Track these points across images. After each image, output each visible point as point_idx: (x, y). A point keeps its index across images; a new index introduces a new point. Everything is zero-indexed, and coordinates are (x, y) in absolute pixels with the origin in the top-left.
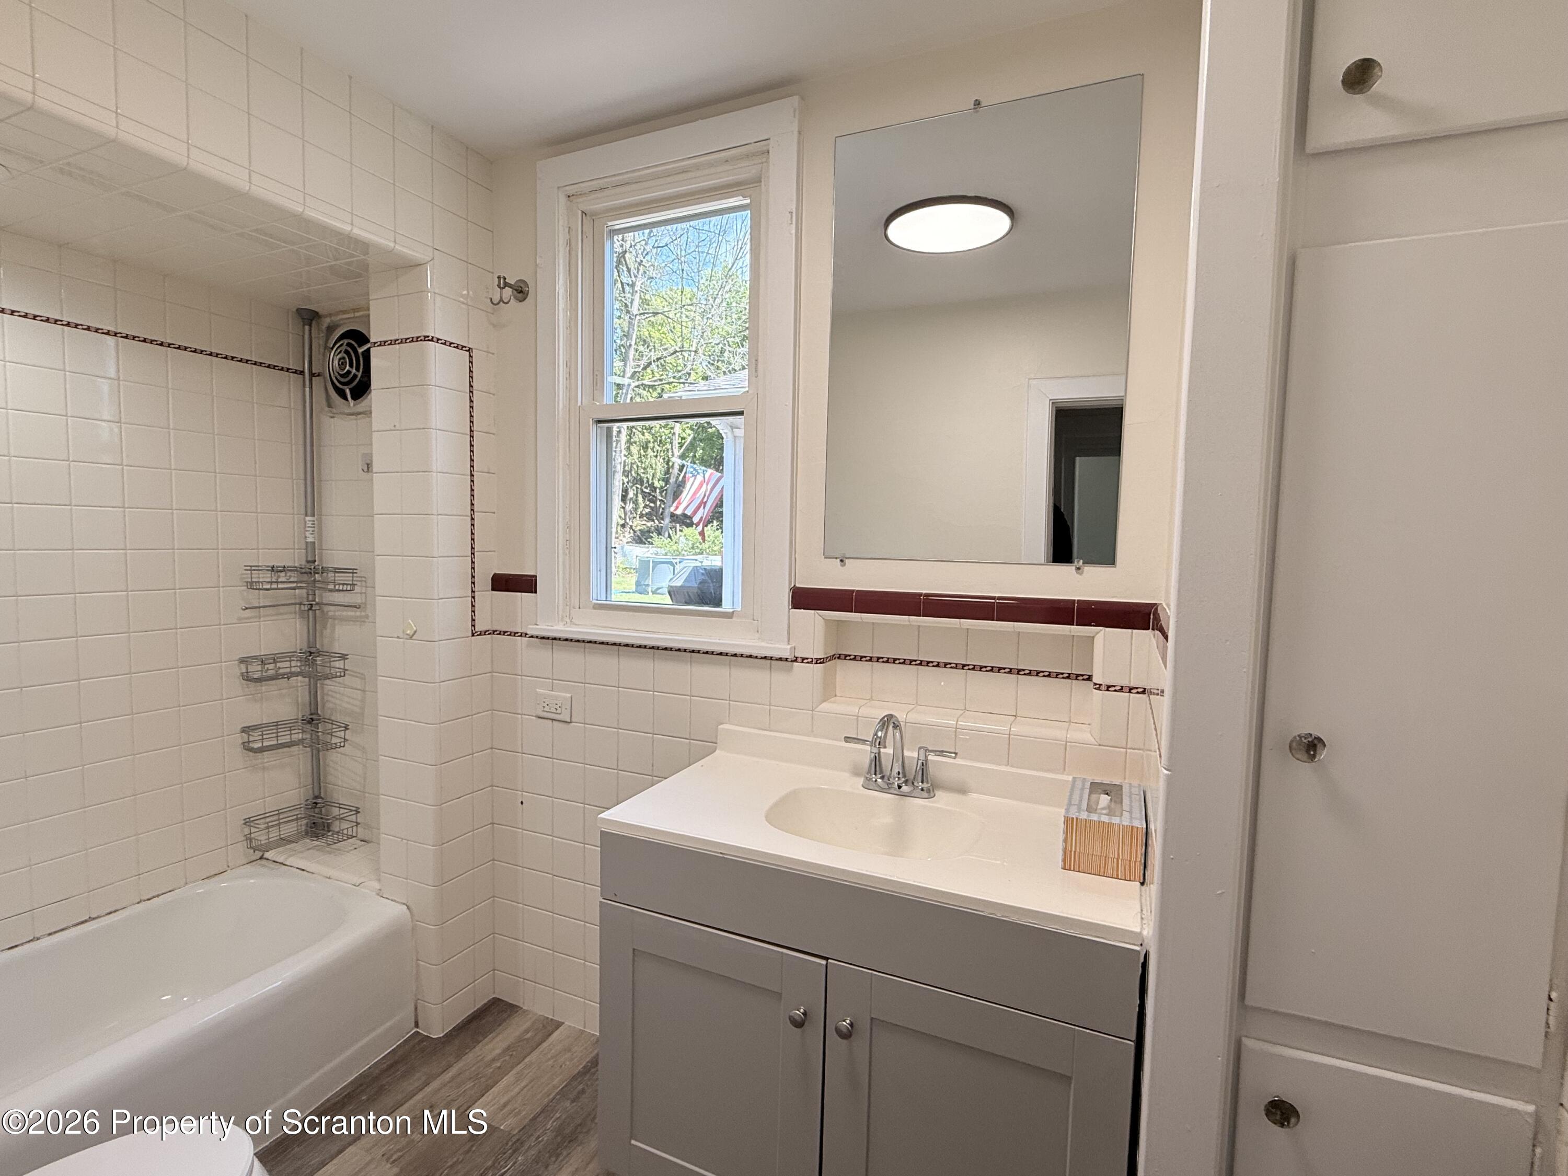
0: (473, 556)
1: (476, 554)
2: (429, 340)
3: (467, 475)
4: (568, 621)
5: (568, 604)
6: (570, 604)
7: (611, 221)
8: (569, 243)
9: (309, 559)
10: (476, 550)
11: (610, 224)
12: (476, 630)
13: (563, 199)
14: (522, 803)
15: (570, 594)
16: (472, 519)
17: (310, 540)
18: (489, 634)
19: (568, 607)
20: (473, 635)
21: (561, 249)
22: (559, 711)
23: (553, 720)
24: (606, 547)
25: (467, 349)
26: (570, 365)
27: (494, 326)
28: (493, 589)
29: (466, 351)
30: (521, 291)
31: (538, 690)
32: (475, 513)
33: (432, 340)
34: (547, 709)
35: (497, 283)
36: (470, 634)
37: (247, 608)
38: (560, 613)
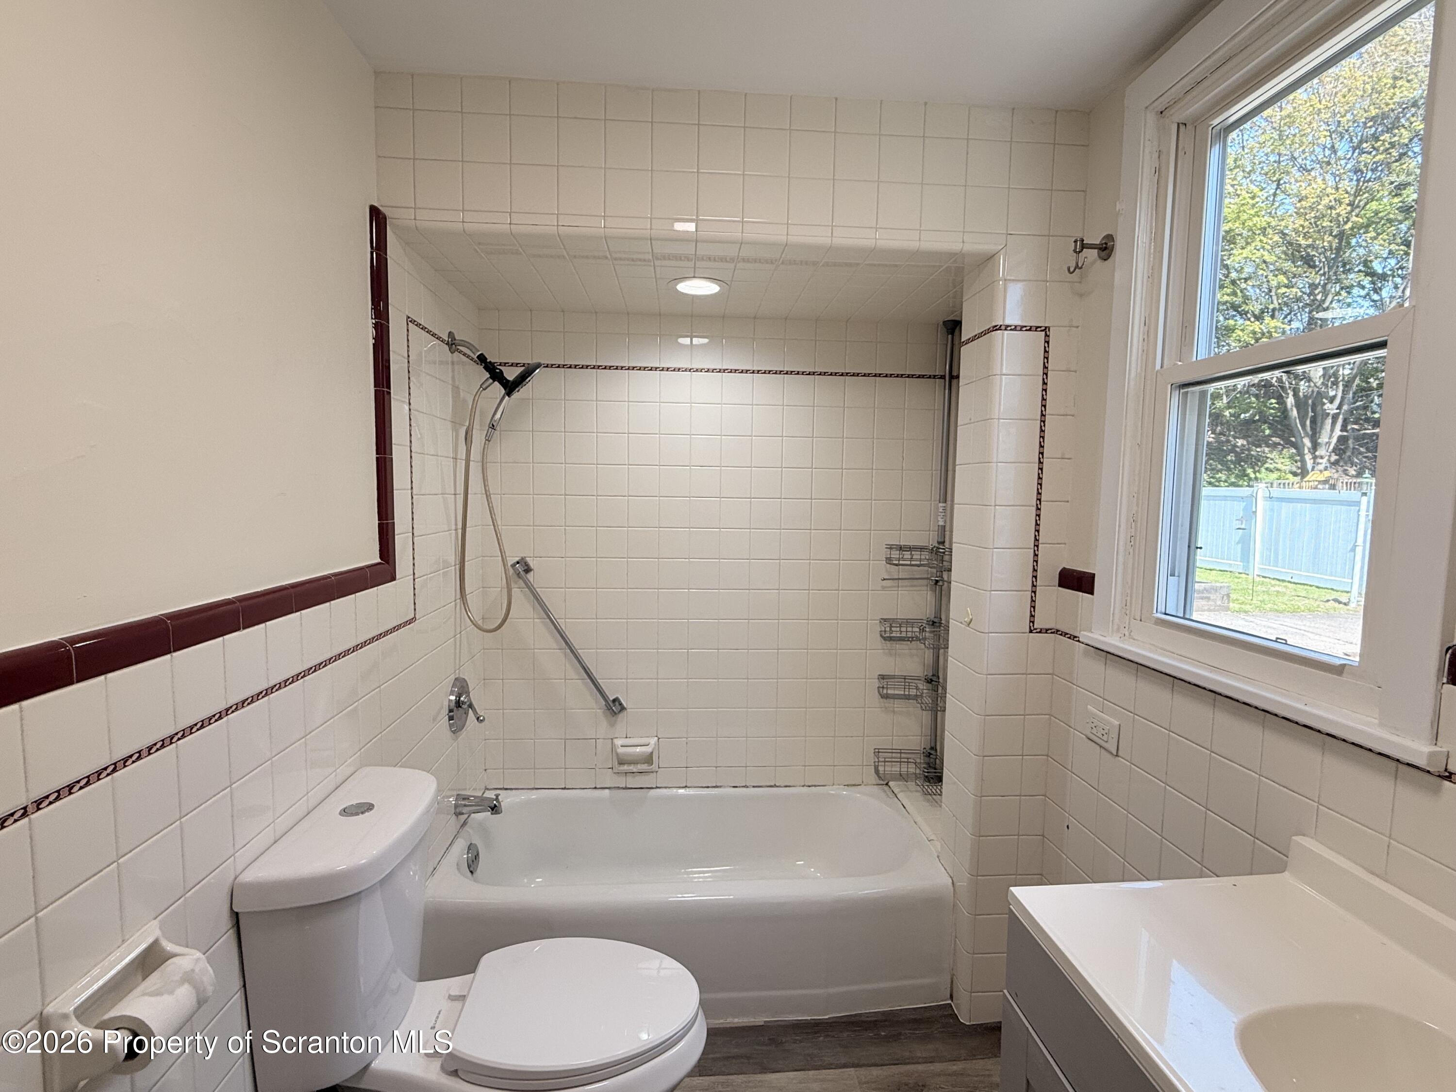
0: (1036, 548)
1: (1040, 546)
2: (996, 330)
3: (1035, 463)
4: (1127, 633)
5: (1128, 612)
6: (1130, 614)
7: (1213, 119)
8: (1158, 171)
9: (940, 540)
10: (1040, 541)
11: (1216, 122)
12: (1035, 627)
13: (1151, 118)
14: (1068, 827)
15: (1131, 600)
16: (1038, 509)
17: (941, 523)
18: (1051, 633)
19: (1127, 617)
20: (1031, 631)
21: (1146, 183)
22: (1105, 738)
23: (1101, 747)
24: (1189, 547)
25: (1043, 328)
26: (1149, 324)
27: (1081, 295)
28: (1060, 585)
29: (1041, 331)
30: (1106, 249)
31: (1089, 706)
32: (1042, 503)
33: (999, 329)
34: (1094, 731)
35: (1073, 248)
36: (1028, 630)
37: (884, 579)
38: (1117, 621)
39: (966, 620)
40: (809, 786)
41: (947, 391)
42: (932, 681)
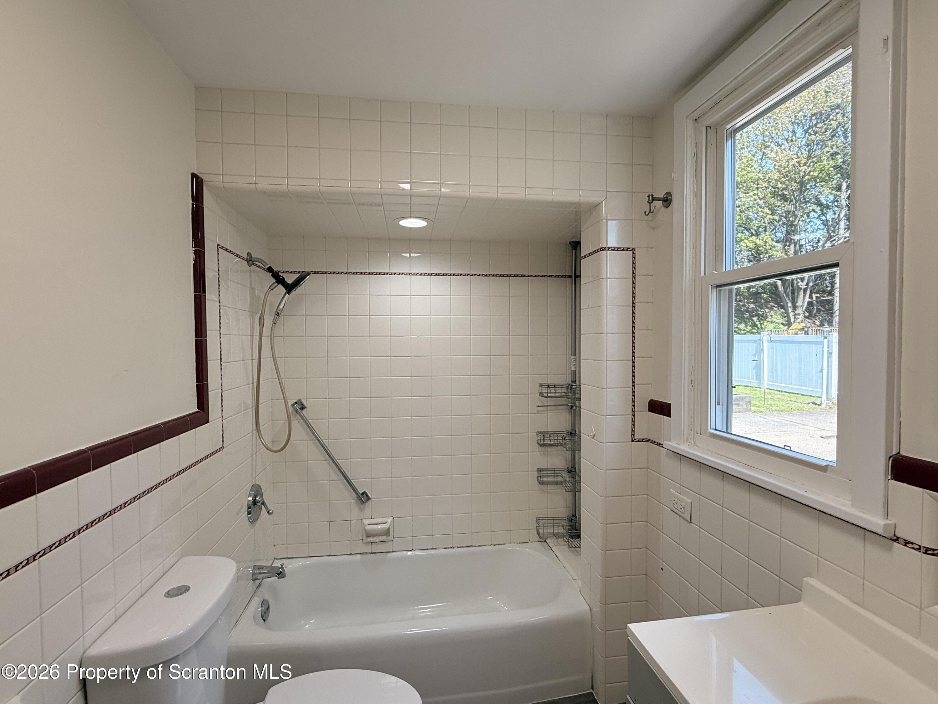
0: (633, 387)
1: (636, 386)
2: (603, 250)
3: (630, 333)
4: (692, 442)
5: (692, 429)
6: (694, 430)
7: (727, 125)
8: (696, 155)
9: (573, 380)
10: (636, 383)
11: (728, 127)
12: (635, 438)
13: (690, 123)
14: (662, 569)
15: (694, 421)
16: (634, 362)
17: (573, 369)
18: (646, 441)
19: (692, 432)
20: (633, 441)
21: (689, 162)
22: (683, 510)
23: (680, 516)
25: (631, 249)
26: (696, 247)
27: (653, 228)
28: (649, 411)
29: (630, 250)
30: (667, 201)
31: (671, 490)
32: (636, 358)
33: (604, 250)
34: (676, 506)
35: (647, 200)
36: (630, 440)
37: (539, 406)
38: (685, 436)
39: (591, 434)
40: (495, 545)
41: (573, 285)
42: (571, 471)
